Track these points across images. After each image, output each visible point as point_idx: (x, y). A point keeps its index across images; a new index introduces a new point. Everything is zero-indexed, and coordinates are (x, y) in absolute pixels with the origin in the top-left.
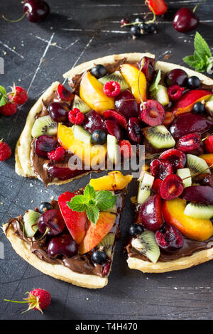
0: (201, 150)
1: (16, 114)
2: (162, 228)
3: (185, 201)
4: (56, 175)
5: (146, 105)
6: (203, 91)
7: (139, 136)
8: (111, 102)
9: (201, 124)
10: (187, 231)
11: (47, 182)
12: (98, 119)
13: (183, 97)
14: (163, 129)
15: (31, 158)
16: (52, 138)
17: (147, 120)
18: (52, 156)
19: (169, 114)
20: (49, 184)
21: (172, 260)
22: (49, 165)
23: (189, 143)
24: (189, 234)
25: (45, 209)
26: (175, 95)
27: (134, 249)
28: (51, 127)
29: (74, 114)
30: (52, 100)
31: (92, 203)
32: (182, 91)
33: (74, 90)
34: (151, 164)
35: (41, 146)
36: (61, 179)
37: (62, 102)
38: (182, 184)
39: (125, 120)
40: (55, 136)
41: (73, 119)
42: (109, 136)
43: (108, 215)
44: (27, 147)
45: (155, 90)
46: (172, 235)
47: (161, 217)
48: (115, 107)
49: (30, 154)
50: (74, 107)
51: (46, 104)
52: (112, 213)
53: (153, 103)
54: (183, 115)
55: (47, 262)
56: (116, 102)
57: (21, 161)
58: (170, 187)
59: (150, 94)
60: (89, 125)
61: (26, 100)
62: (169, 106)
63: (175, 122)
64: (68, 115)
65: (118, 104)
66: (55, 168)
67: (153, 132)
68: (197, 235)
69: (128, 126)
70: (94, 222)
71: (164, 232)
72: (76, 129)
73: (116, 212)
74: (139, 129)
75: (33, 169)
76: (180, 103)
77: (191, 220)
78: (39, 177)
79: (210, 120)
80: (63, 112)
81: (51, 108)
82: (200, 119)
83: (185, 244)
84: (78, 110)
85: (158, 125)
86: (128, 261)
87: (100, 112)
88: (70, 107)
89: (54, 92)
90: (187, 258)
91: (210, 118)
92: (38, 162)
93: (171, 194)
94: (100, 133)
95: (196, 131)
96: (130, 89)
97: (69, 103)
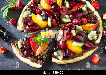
0: (80, 23)
1: (19, 10)
2: (64, 49)
3: (73, 40)
4: (30, 30)
5: (62, 8)
6: (82, 4)
7: (59, 18)
8: (50, 6)
9: (80, 15)
10: (73, 50)
11: (27, 32)
12: (45, 12)
13: (74, 5)
14: (67, 16)
15: (23, 25)
16: (30, 18)
17: (62, 13)
18: (29, 24)
19: (70, 11)
20: (28, 33)
21: (67, 60)
22: (28, 27)
23: (76, 21)
24: (73, 52)
25: (25, 40)
26: (72, 5)
27: (55, 56)
28: (30, 14)
29: (37, 10)
30: (31, 5)
31: (40, 40)
32: (74, 3)
33: (38, 2)
34: (63, 28)
35: (26, 21)
36: (32, 32)
37: (34, 6)
38: (72, 35)
39: (54, 13)
40: (31, 17)
41: (37, 12)
42: (48, 18)
43: (46, 44)
44: (21, 21)
45: (65, 3)
46: (68, 52)
47: (64, 46)
48: (51, 8)
49: (22, 23)
50: (38, 8)
51: (28, 7)
52: (47, 44)
53: (64, 7)
54: (74, 12)
55: (23, 57)
56: (52, 7)
57: (19, 26)
58: (68, 36)
59: (63, 4)
60: (42, 14)
61: (22, 5)
62: (70, 8)
63: (71, 14)
64: (35, 11)
65: (53, 7)
66: (30, 28)
67: (63, 17)
68: (76, 52)
69: (55, 15)
70: (40, 46)
71: (65, 50)
72: (38, 15)
73: (48, 44)
74: (59, 16)
75: (23, 28)
76: (73, 7)
77: (74, 47)
78: (25, 31)
79: (83, 14)
80: (34, 9)
81: (30, 8)
82: (80, 13)
83: (72, 55)
84: (39, 9)
85: (66, 15)
86: (52, 59)
87: (46, 10)
88: (37, 8)
89: (32, 3)
90: (72, 59)
91: (83, 13)
92: (25, 26)
93: (68, 38)
94: (45, 17)
95: (78, 17)
96: (57, 2)
97: (36, 7)
